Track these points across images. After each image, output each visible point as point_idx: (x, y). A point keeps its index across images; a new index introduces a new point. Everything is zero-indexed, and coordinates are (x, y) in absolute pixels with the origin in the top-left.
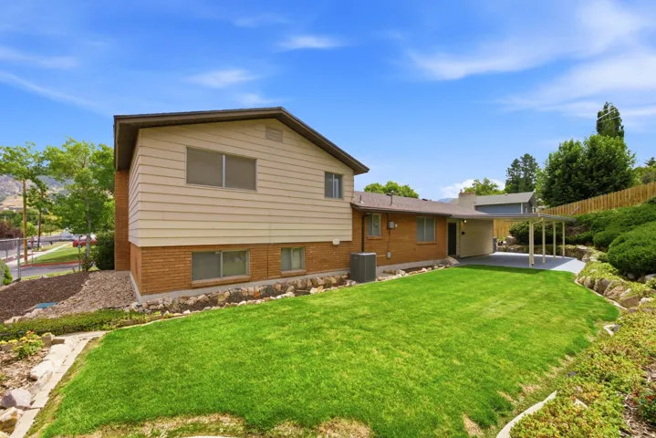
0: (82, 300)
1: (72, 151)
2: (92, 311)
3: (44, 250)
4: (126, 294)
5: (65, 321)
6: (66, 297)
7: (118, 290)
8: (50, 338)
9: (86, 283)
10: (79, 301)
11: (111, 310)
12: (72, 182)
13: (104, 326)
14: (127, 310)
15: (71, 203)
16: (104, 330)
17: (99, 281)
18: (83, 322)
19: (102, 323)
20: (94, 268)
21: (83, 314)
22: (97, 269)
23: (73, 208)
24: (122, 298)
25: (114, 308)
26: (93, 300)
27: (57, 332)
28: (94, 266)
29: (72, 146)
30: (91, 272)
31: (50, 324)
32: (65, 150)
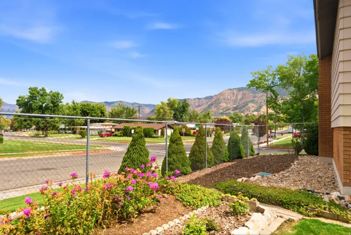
0: (289, 176)
1: (292, 65)
2: (293, 189)
3: (277, 139)
4: (327, 180)
5: (270, 191)
6: (278, 172)
7: (320, 174)
8: (255, 204)
9: (295, 163)
10: (287, 177)
11: (310, 194)
12: (292, 89)
13: (301, 209)
14: (326, 198)
15: (291, 104)
16: (301, 213)
17: (305, 163)
18: (283, 197)
19: (299, 205)
20: (303, 152)
21: (285, 189)
22: (305, 153)
23: (293, 107)
24: (323, 184)
25: (313, 192)
26: (297, 179)
27: (262, 200)
28: (303, 150)
29: (292, 62)
30: (301, 155)
31: (260, 191)
32: (288, 66)
